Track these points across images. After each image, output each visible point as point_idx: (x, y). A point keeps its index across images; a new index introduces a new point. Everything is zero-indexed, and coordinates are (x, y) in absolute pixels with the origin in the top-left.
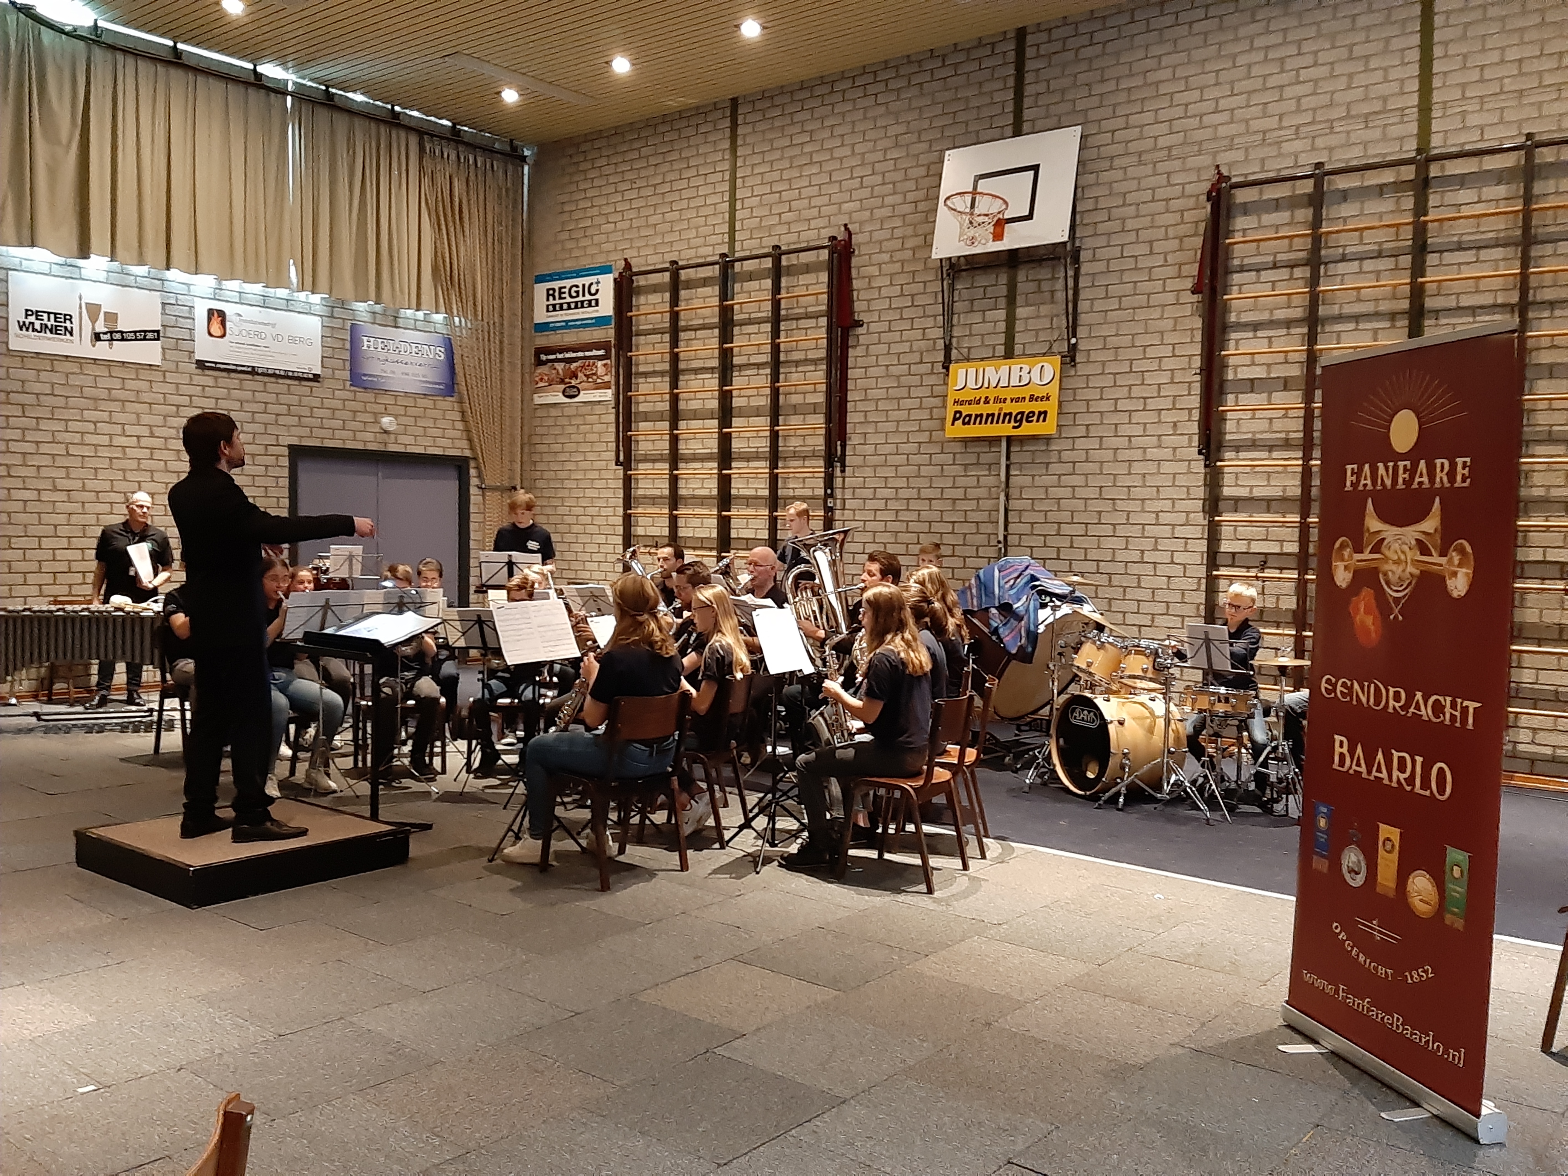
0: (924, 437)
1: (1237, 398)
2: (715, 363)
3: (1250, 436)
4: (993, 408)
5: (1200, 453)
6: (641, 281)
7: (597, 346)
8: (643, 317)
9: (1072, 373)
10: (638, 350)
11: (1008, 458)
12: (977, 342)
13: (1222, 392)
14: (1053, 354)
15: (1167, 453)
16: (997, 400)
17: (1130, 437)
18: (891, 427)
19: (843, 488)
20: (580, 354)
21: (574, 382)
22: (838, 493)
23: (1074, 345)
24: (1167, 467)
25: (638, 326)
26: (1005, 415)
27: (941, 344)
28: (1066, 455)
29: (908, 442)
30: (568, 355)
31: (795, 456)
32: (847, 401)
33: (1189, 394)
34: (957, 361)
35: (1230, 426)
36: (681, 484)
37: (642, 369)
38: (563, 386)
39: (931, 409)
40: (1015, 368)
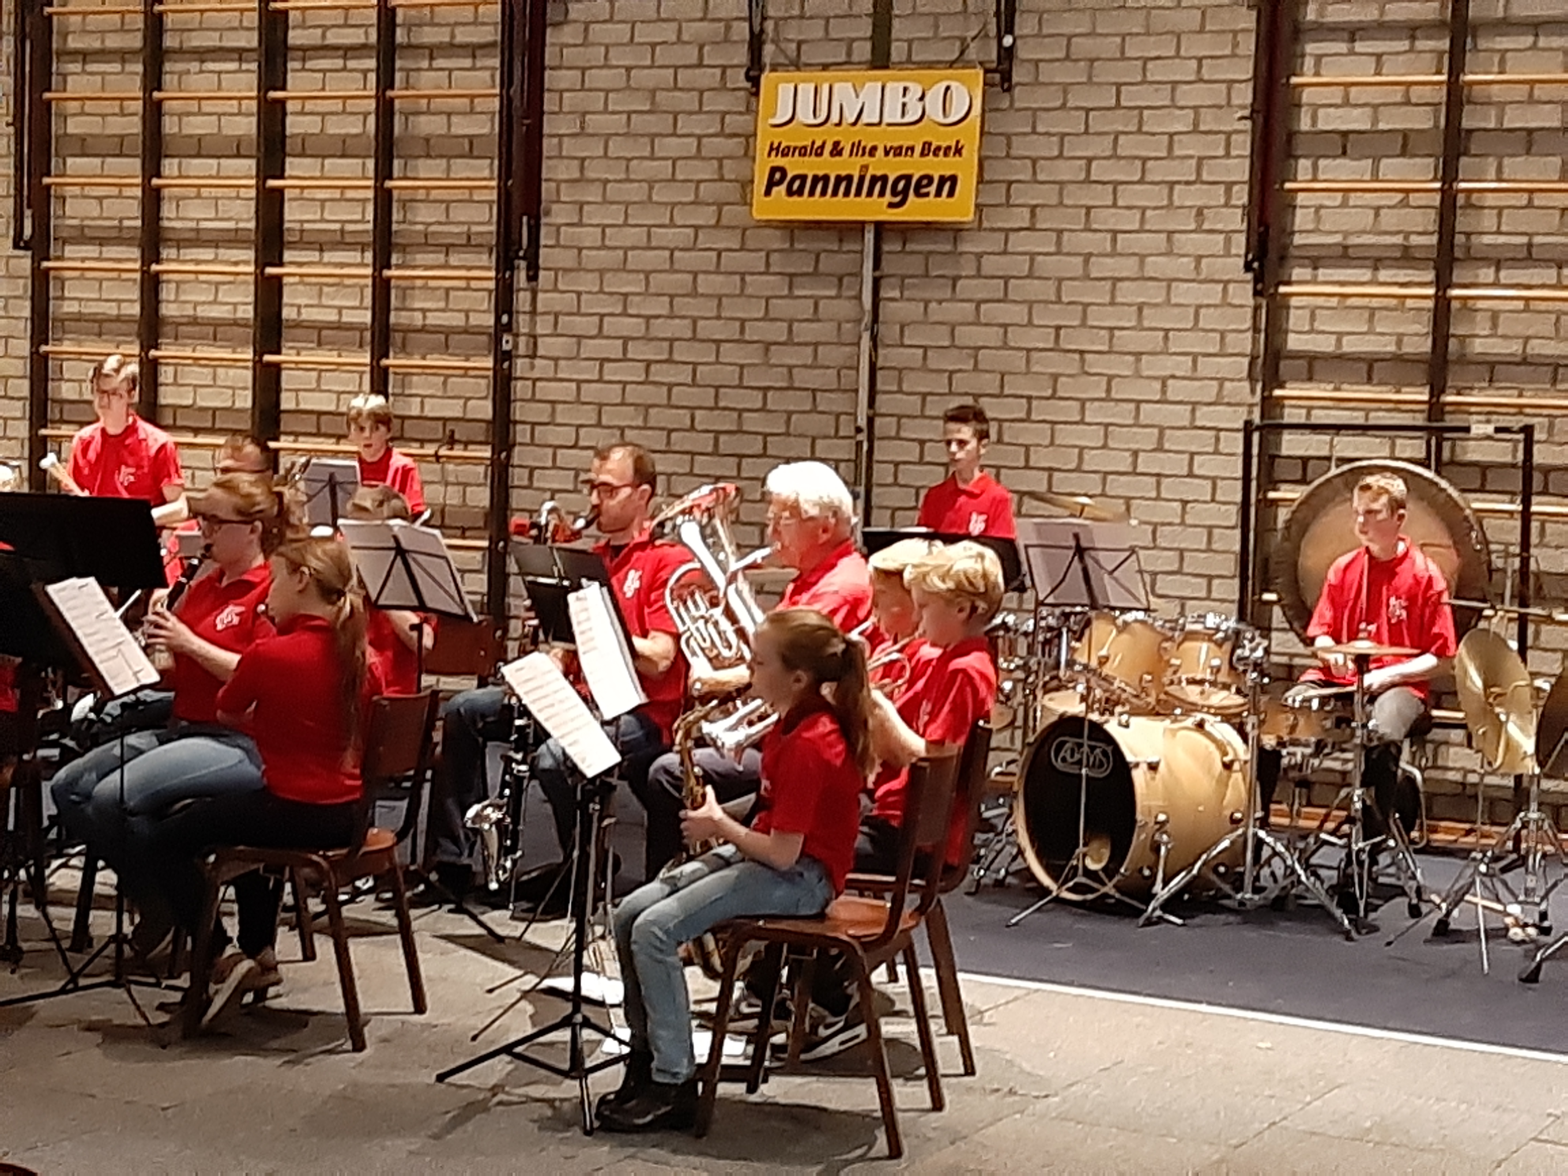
0: (706, 216)
1: (1315, 167)
2: (251, 40)
3: (1337, 239)
4: (849, 165)
5: (1248, 267)
9: (1005, 104)
11: (877, 266)
12: (816, 30)
13: (1291, 156)
14: (969, 65)
15: (1184, 266)
16: (857, 149)
17: (1115, 233)
18: (635, 192)
19: (533, 312)
22: (523, 323)
23: (1011, 50)
24: (1183, 293)
26: (874, 179)
27: (742, 30)
28: (990, 265)
29: (672, 225)
31: (427, 243)
32: (541, 136)
33: (1227, 155)
34: (774, 69)
35: (1302, 219)
36: (167, 292)
39: (720, 160)
40: (894, 89)
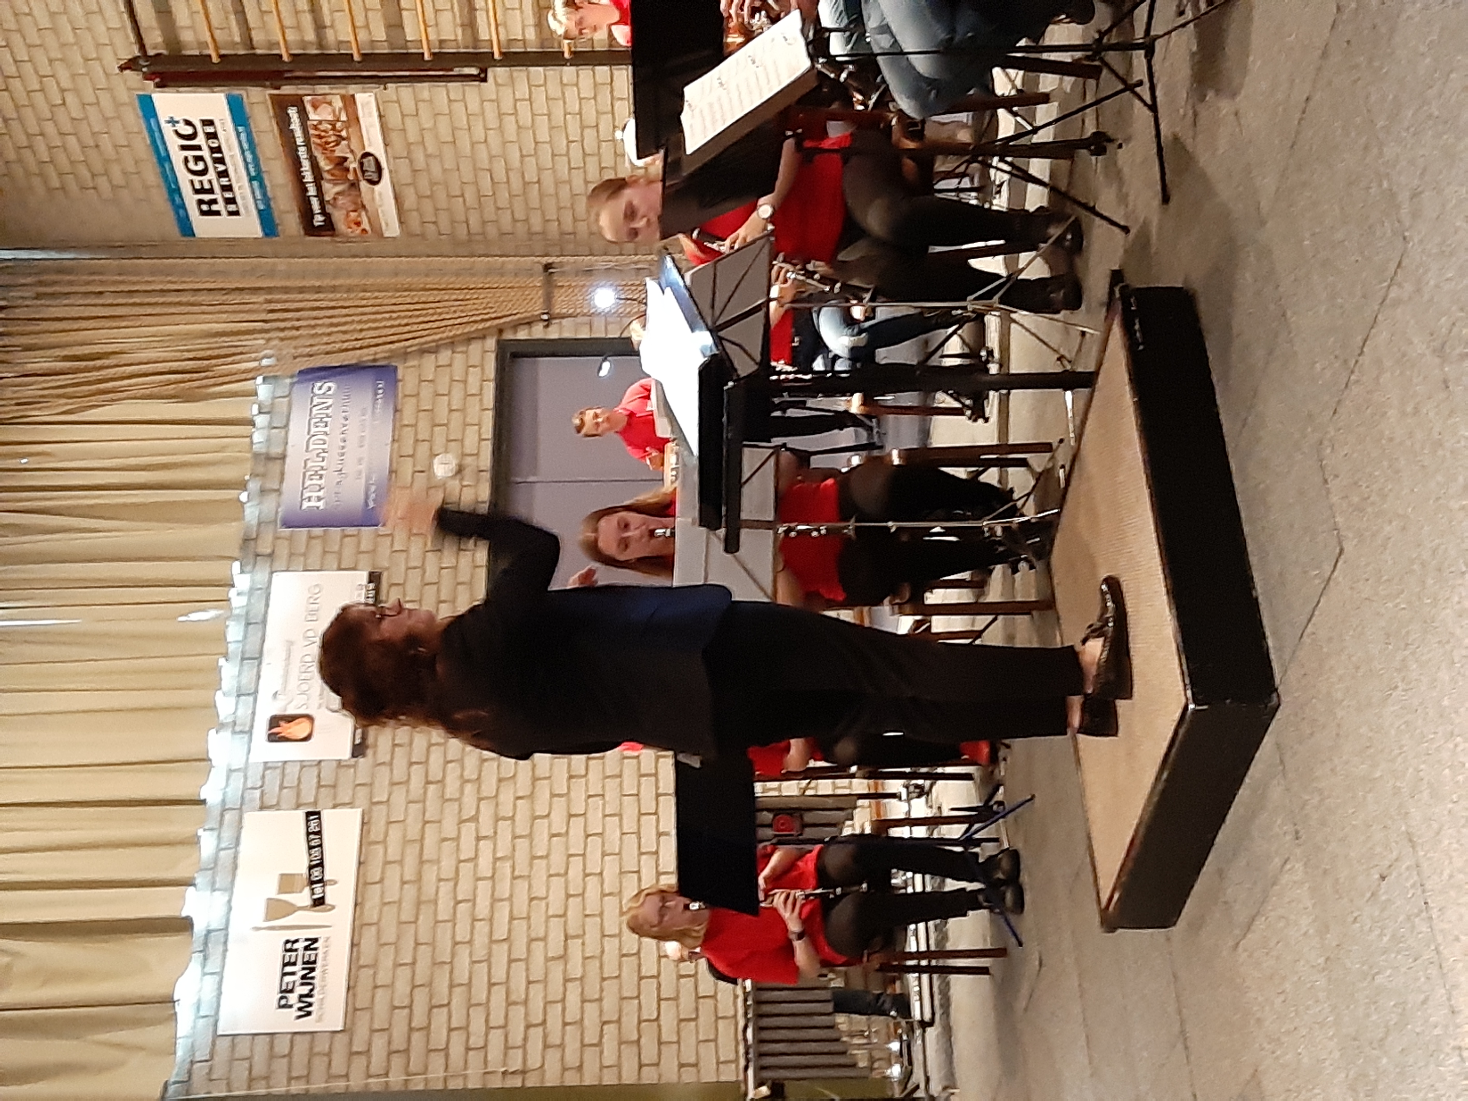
6: (155, 41)
7: (284, 122)
8: (217, 34)
10: (276, 45)
20: (302, 152)
21: (353, 165)
25: (234, 44)
30: (308, 177)
37: (310, 36)
38: (364, 185)
